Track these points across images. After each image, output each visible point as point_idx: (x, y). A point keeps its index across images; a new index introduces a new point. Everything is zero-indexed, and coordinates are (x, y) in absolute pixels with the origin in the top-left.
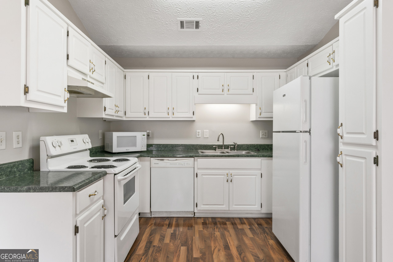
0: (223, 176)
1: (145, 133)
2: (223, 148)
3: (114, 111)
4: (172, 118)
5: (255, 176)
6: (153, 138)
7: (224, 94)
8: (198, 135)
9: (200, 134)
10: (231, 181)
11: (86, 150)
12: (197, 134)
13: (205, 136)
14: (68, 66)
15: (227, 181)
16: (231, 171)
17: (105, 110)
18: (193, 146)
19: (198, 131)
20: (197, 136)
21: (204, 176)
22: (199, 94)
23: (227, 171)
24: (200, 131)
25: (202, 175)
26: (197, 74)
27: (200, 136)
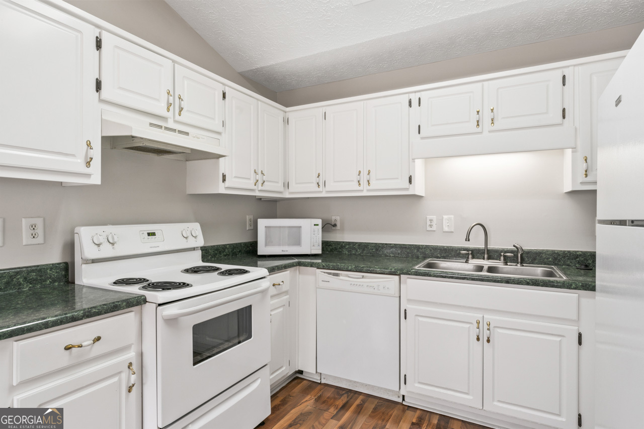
0: (467, 326)
1: (319, 222)
2: (486, 256)
3: (253, 181)
4: (368, 190)
5: (558, 339)
6: (342, 230)
7: (481, 133)
8: (431, 226)
9: (434, 223)
10: (488, 341)
11: (194, 249)
12: (429, 223)
13: (446, 229)
14: (101, 101)
15: (478, 339)
16: (488, 317)
17: (224, 180)
18: (418, 247)
19: (429, 217)
20: (429, 229)
21: (421, 319)
22: (422, 138)
23: (478, 316)
24: (434, 217)
25: (417, 315)
26: (418, 95)
27: (434, 228)
